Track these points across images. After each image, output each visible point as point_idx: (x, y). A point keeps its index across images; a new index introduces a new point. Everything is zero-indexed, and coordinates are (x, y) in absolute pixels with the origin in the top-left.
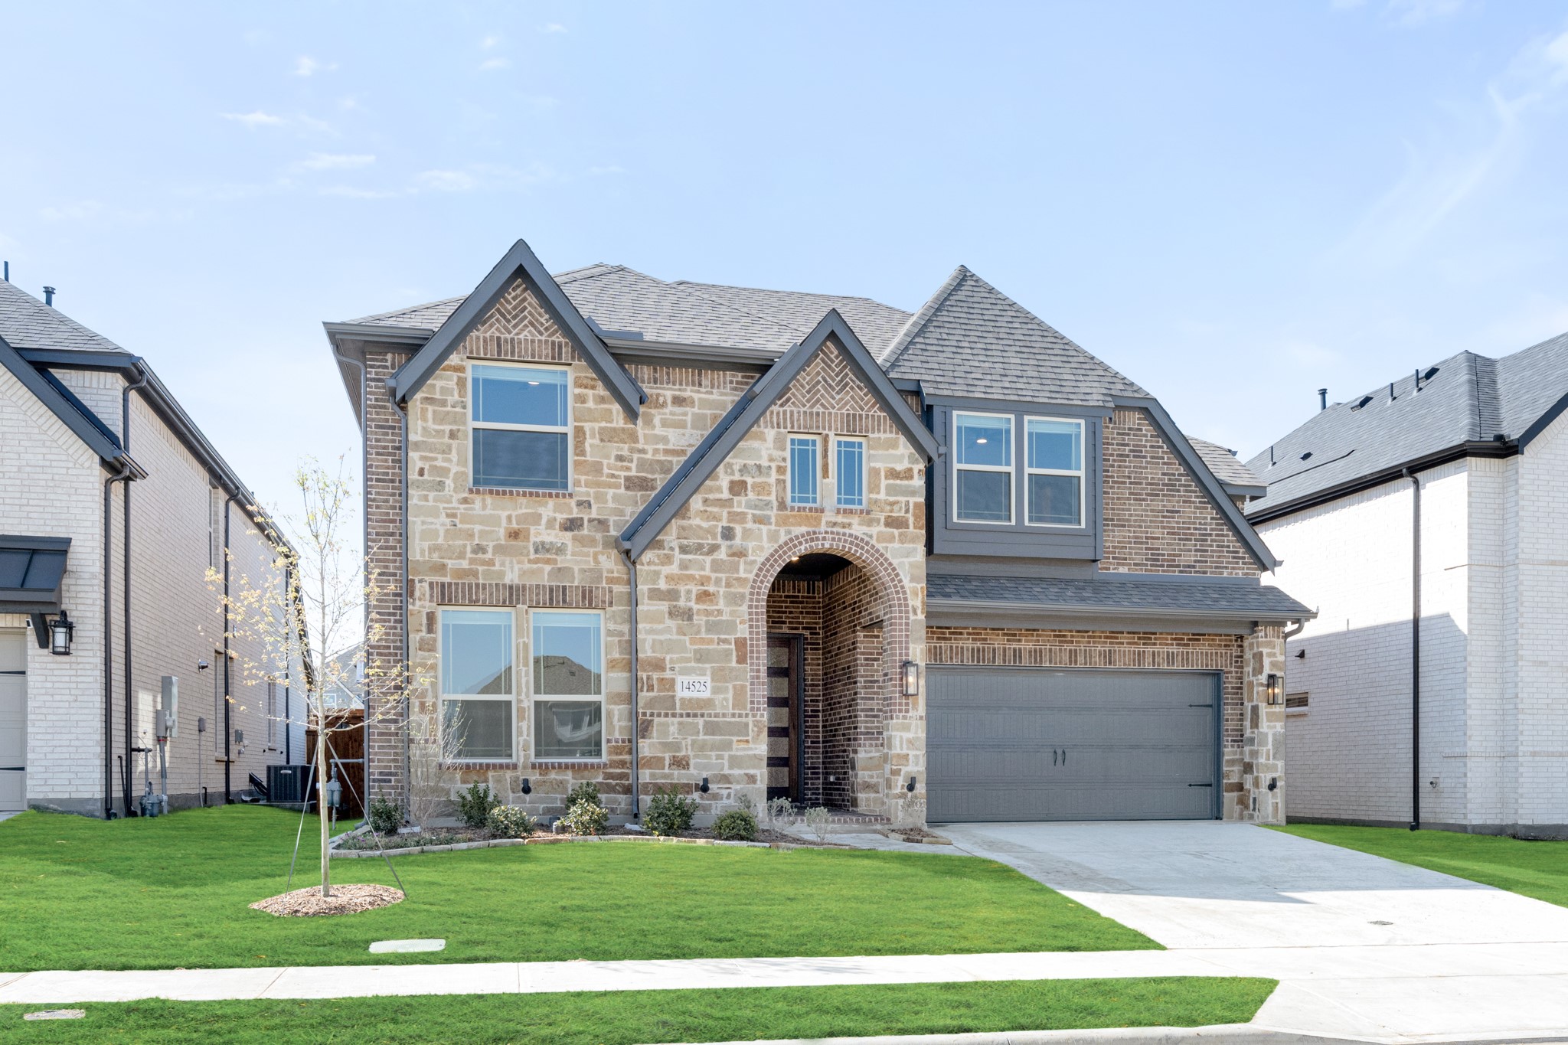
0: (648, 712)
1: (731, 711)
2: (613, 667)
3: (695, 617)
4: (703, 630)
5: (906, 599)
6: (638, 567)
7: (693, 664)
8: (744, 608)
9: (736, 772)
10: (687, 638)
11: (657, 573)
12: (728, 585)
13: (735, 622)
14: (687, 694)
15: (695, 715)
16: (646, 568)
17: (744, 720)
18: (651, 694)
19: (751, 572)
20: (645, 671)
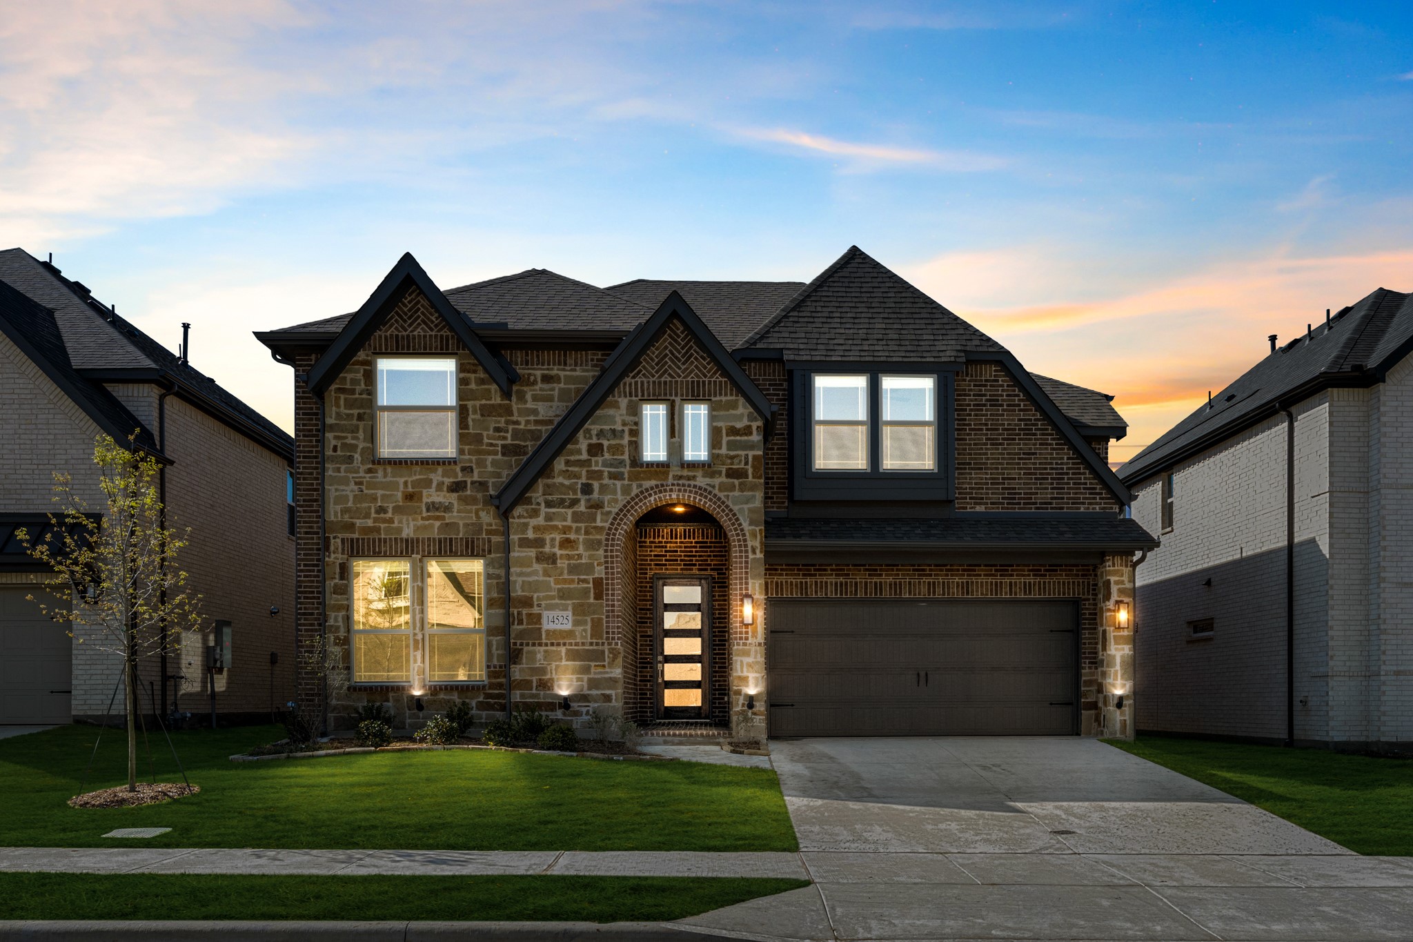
0: (519, 642)
1: (589, 640)
2: (492, 604)
3: (559, 561)
4: (566, 572)
5: (745, 540)
6: (511, 520)
7: (557, 601)
8: (601, 552)
9: (594, 692)
10: (552, 579)
11: (526, 525)
12: (587, 533)
13: (593, 564)
14: (551, 626)
15: (558, 644)
16: (517, 520)
17: (600, 648)
18: (521, 627)
19: (607, 521)
20: (516, 607)
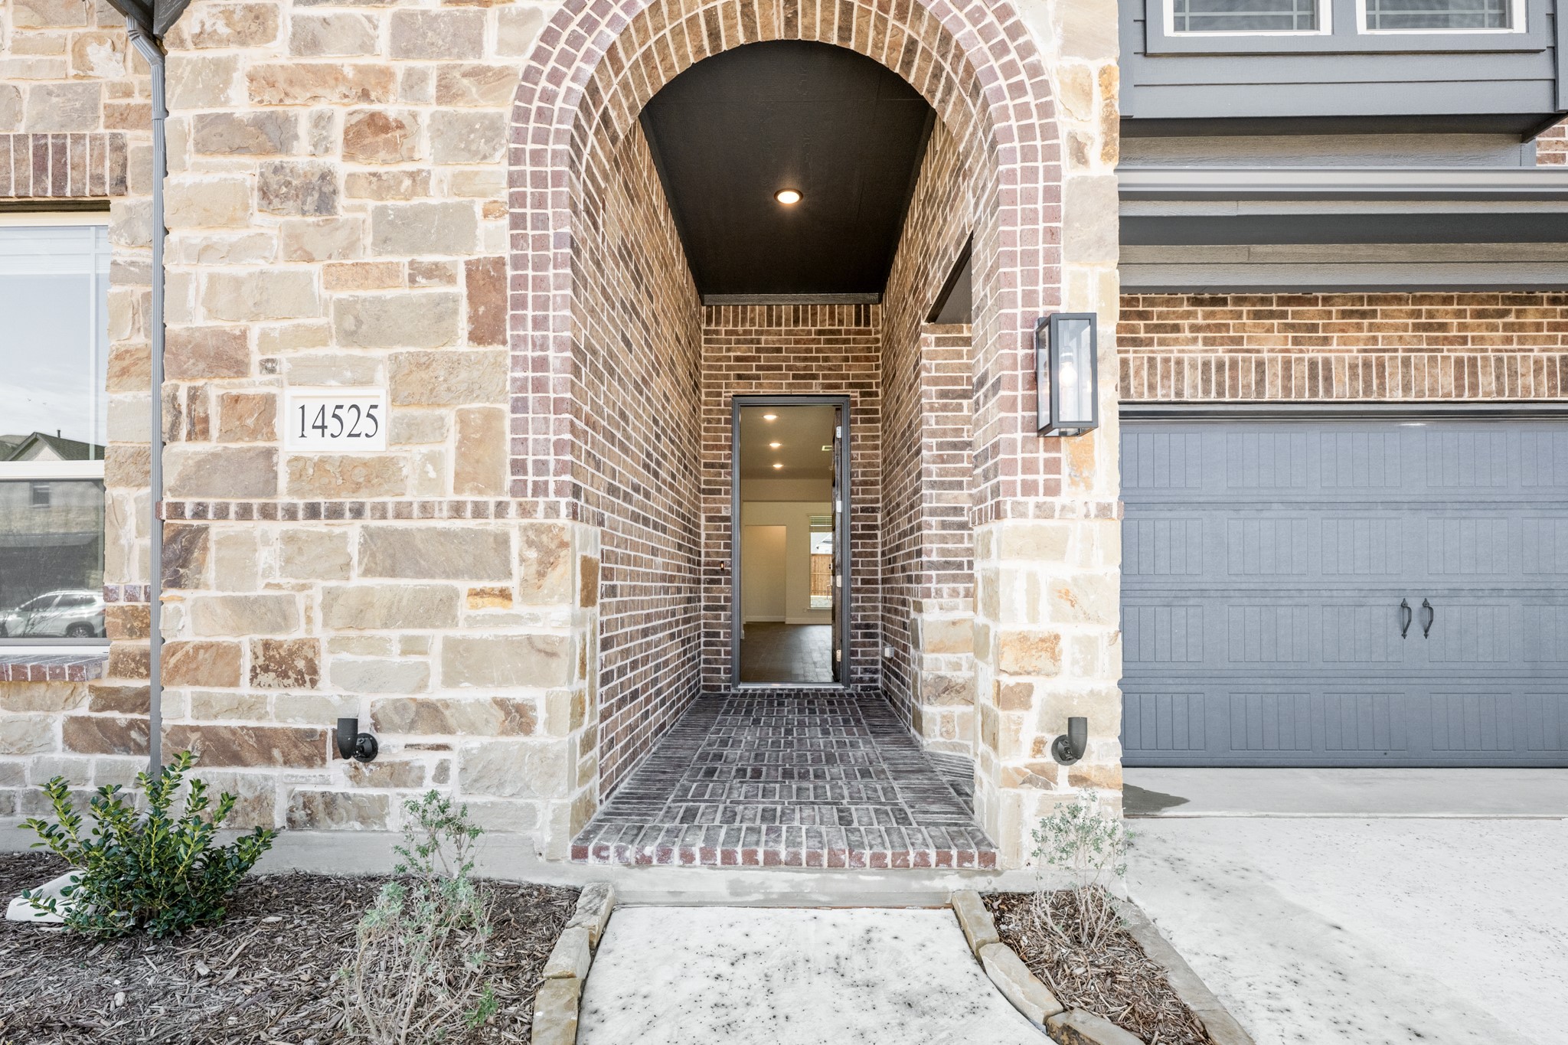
0: (189, 504)
1: (452, 497)
2: (124, 372)
3: (342, 201)
4: (368, 240)
5: (1046, 110)
6: (172, 53)
7: (334, 349)
8: (499, 167)
9: (468, 694)
10: (316, 268)
11: (223, 69)
12: (447, 91)
13: (468, 209)
14: (315, 445)
15: (335, 513)
16: (193, 54)
17: (492, 524)
18: (200, 447)
19: (521, 49)
20: (182, 374)
